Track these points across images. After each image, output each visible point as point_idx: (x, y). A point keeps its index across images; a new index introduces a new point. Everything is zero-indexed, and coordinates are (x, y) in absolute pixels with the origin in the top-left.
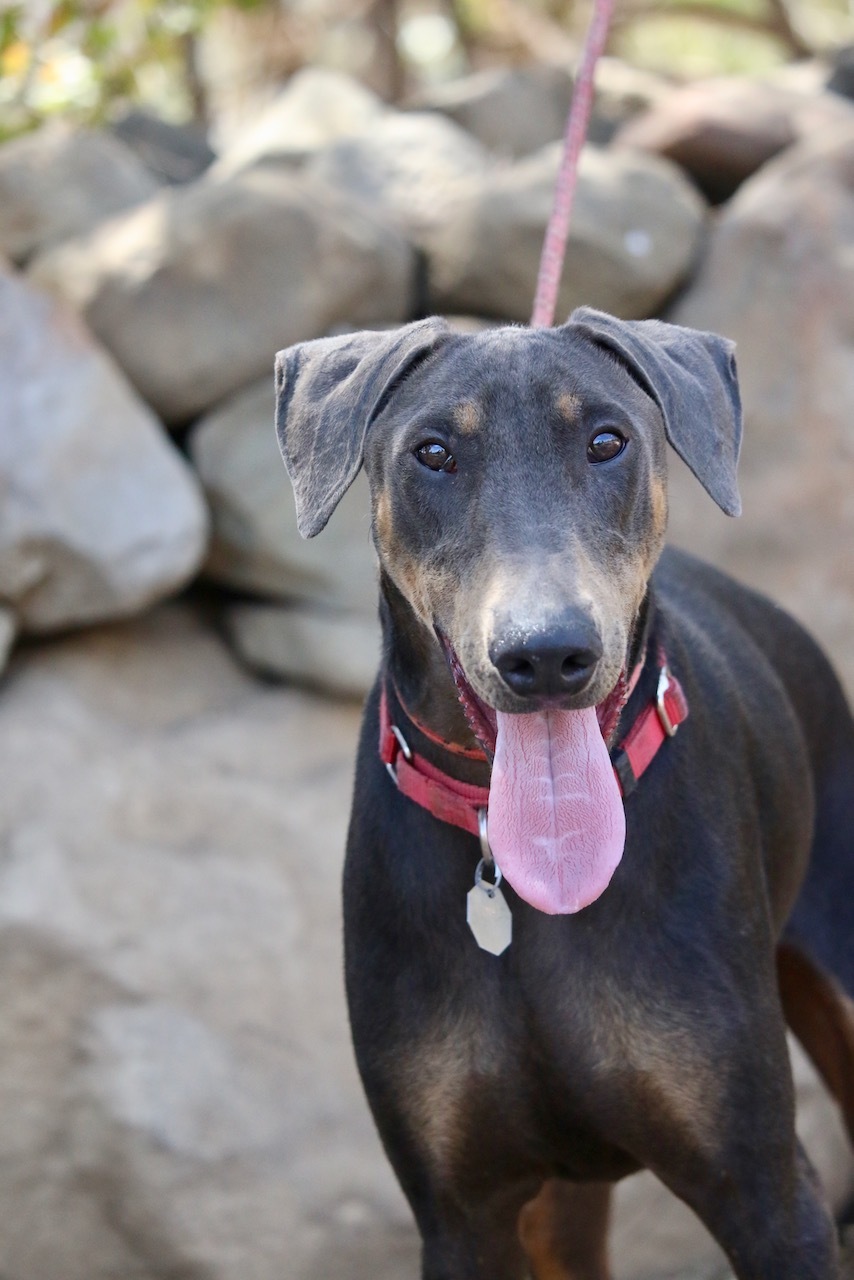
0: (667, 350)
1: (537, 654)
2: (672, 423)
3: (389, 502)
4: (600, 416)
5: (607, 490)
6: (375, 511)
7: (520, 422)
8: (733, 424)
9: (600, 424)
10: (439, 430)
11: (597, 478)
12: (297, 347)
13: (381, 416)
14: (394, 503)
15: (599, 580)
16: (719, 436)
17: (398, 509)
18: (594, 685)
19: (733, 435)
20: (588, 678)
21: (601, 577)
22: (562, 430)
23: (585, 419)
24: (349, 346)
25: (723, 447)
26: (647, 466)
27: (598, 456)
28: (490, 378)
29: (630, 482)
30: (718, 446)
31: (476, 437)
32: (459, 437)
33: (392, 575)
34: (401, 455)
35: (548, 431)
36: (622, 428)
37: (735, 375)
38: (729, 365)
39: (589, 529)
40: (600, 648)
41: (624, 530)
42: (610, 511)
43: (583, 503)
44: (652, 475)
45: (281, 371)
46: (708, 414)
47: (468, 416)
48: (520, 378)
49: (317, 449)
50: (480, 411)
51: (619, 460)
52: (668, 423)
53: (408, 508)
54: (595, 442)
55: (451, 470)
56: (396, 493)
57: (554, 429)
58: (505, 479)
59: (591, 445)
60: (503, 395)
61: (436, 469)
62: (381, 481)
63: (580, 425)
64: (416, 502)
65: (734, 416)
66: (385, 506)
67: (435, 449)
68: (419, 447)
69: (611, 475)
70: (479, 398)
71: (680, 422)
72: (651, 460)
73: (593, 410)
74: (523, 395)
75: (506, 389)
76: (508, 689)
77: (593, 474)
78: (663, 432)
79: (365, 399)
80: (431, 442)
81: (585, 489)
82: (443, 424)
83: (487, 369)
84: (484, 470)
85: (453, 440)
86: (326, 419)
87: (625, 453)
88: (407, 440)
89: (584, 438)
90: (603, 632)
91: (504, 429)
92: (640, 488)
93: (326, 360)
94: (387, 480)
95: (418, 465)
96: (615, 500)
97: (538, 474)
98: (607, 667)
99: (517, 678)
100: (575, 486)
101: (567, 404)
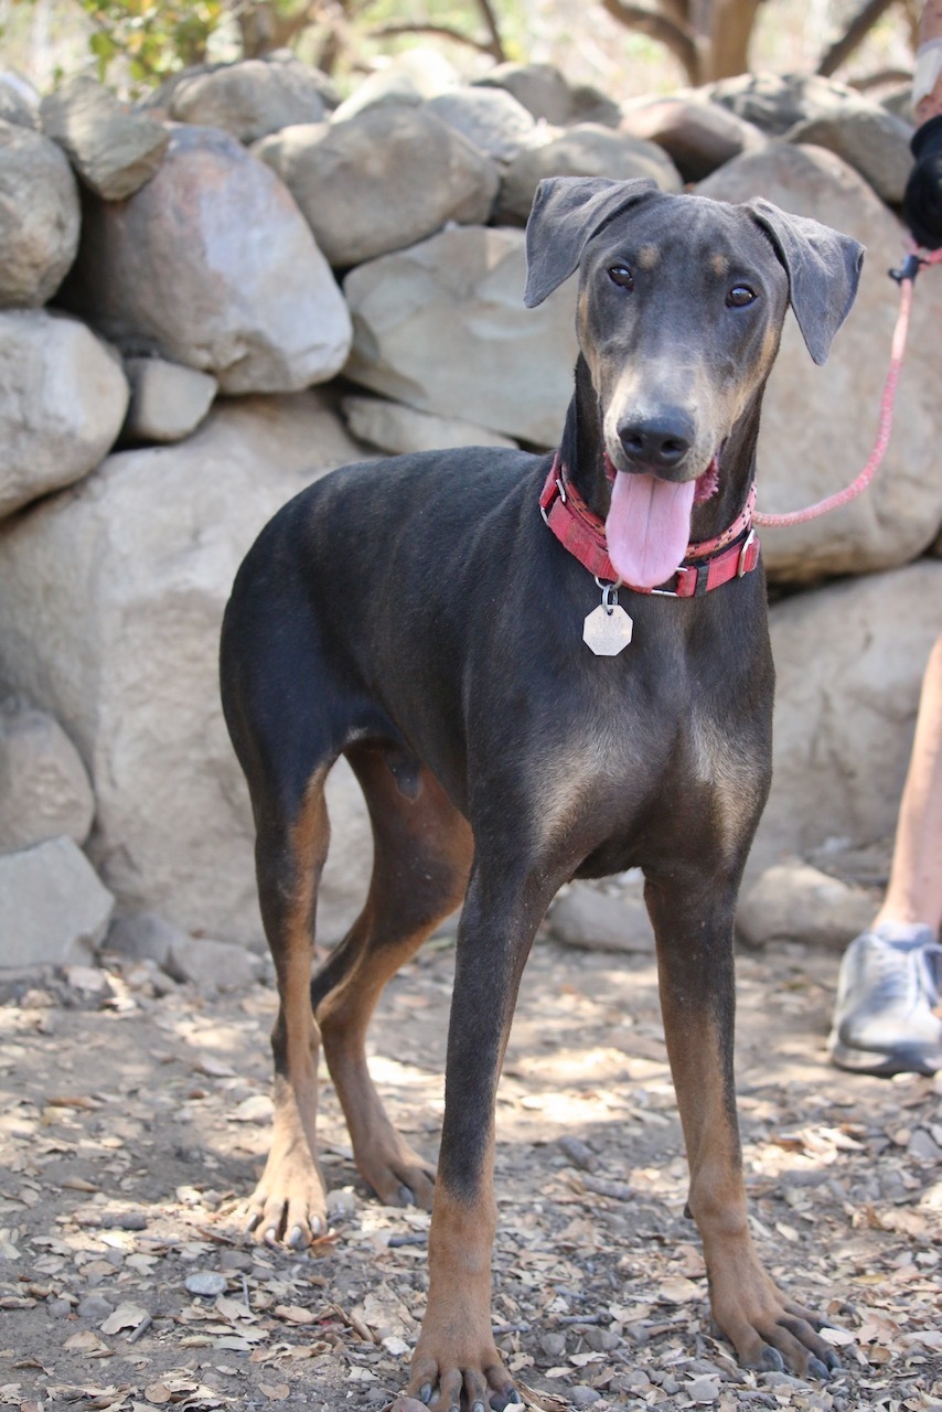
0: (811, 241)
1: (647, 434)
2: (796, 289)
3: (587, 300)
4: (741, 276)
5: (731, 328)
6: (578, 302)
7: (684, 269)
8: (846, 302)
9: (739, 282)
10: (627, 260)
11: (727, 318)
12: (555, 179)
13: (597, 237)
14: (590, 302)
15: (709, 394)
16: (828, 307)
17: (592, 306)
18: (682, 466)
19: (842, 309)
20: (679, 459)
21: (711, 391)
22: (711, 280)
23: (729, 275)
24: (589, 185)
25: (828, 316)
26: (766, 319)
27: (732, 303)
28: (672, 233)
29: (751, 326)
30: (824, 314)
31: (650, 271)
32: (639, 268)
33: (585, 354)
34: (600, 270)
35: (701, 279)
36: (755, 288)
37: (859, 269)
38: (857, 262)
39: (713, 354)
40: (693, 440)
41: (739, 361)
42: (730, 343)
43: (713, 335)
44: (769, 324)
45: (539, 192)
46: (825, 291)
47: (649, 255)
48: (693, 239)
49: (551, 250)
50: (658, 255)
51: (748, 308)
52: (792, 289)
53: (597, 307)
54: (734, 292)
55: (630, 289)
56: (591, 295)
57: (706, 278)
58: (663, 307)
59: (731, 293)
60: (678, 247)
61: (620, 285)
62: (585, 282)
63: (725, 279)
64: (602, 305)
65: (849, 296)
66: (585, 300)
67: (623, 272)
68: (611, 269)
69: (739, 319)
70: (660, 245)
71: (802, 290)
72: (771, 313)
73: (736, 271)
74: (692, 252)
75: (681, 243)
76: (624, 453)
77: (726, 314)
78: (786, 296)
79: (590, 223)
80: (620, 267)
81: (717, 325)
82: (631, 258)
83: (672, 226)
84: (651, 295)
85: (635, 270)
86: (560, 231)
87: (752, 305)
88: (606, 261)
89: (725, 288)
90: (700, 429)
91: (672, 272)
92: (757, 332)
93: (571, 190)
94: (588, 283)
95: (610, 280)
96: (736, 337)
97: (688, 308)
98: (696, 456)
99: (631, 446)
100: (711, 321)
101: (719, 263)
